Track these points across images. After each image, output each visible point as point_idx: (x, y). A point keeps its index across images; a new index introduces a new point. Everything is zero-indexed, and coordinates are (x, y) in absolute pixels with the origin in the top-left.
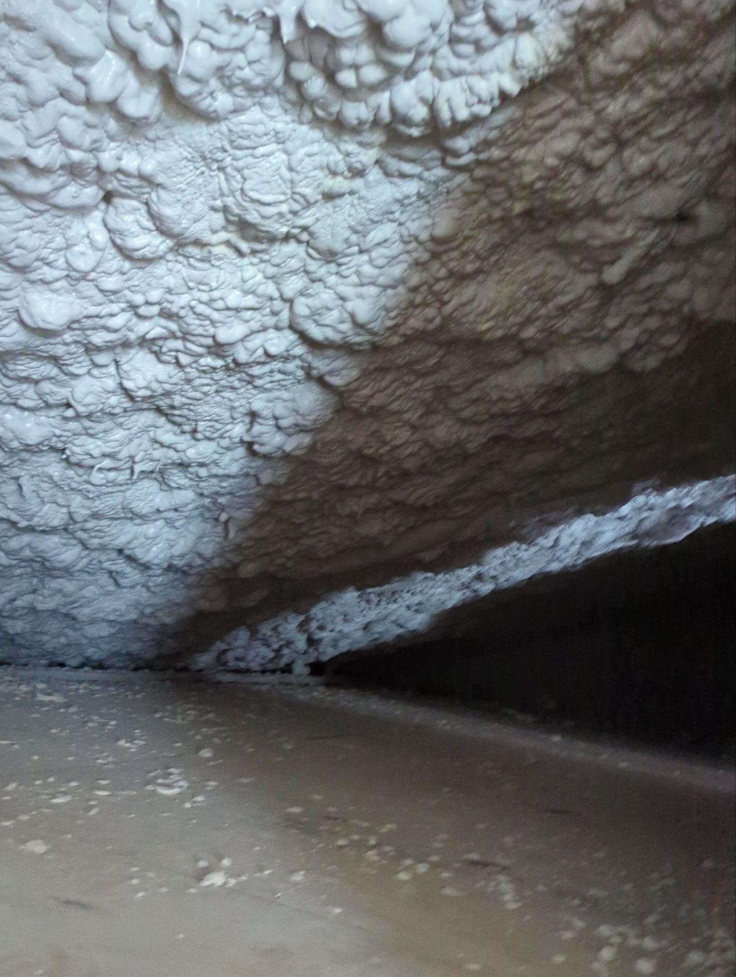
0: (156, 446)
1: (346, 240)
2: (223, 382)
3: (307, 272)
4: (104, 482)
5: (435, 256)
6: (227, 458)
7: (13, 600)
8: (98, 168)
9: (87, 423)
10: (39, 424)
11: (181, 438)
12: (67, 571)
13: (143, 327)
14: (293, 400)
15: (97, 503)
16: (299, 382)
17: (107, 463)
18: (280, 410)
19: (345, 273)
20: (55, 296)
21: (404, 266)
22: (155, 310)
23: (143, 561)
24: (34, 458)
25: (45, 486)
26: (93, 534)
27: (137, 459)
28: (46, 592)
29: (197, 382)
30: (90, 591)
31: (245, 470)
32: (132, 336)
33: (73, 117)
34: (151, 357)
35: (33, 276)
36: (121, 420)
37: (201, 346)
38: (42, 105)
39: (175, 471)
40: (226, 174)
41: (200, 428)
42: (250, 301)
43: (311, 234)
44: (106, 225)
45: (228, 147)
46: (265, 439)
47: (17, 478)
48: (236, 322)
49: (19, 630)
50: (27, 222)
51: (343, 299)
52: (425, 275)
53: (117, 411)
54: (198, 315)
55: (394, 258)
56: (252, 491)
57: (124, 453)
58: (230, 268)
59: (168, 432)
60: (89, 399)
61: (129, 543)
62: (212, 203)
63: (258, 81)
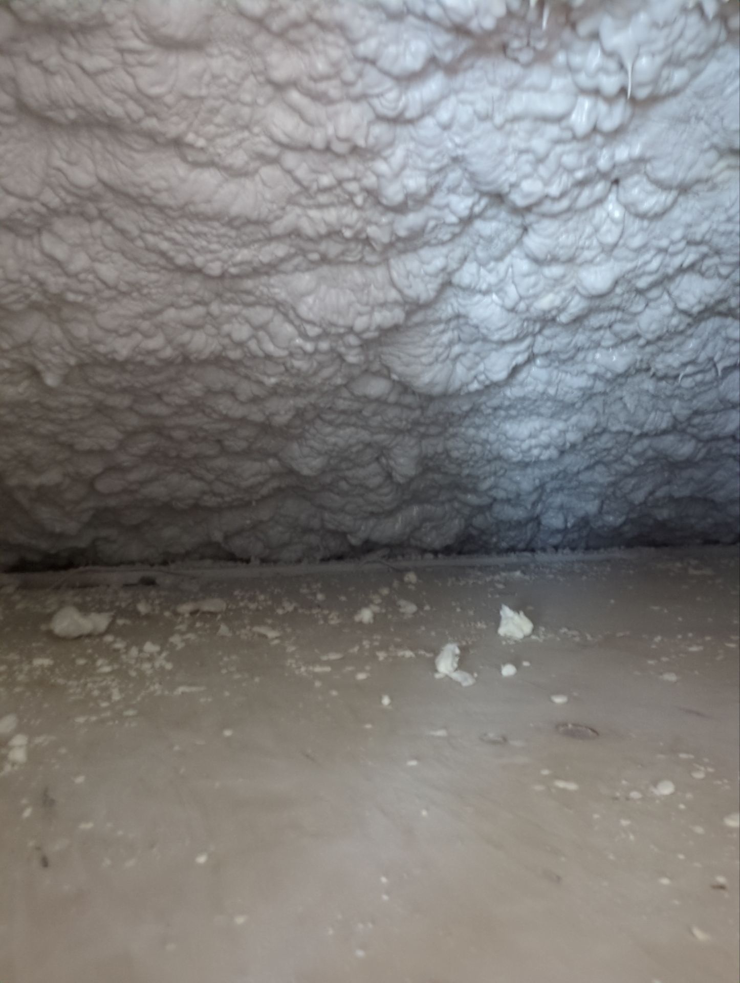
0: (731, 343)
4: (693, 384)
9: (661, 344)
10: (623, 355)
12: (689, 463)
15: (695, 402)
17: (689, 369)
20: (598, 267)
24: (629, 380)
25: (646, 398)
26: (701, 428)
27: (716, 359)
28: (679, 482)
32: (670, 271)
33: (570, 151)
34: (695, 276)
36: (690, 332)
38: (547, 156)
44: (620, 203)
45: (698, 103)
49: (666, 516)
50: (562, 228)
54: (724, 234)
57: (703, 357)
60: (654, 327)
62: (700, 147)
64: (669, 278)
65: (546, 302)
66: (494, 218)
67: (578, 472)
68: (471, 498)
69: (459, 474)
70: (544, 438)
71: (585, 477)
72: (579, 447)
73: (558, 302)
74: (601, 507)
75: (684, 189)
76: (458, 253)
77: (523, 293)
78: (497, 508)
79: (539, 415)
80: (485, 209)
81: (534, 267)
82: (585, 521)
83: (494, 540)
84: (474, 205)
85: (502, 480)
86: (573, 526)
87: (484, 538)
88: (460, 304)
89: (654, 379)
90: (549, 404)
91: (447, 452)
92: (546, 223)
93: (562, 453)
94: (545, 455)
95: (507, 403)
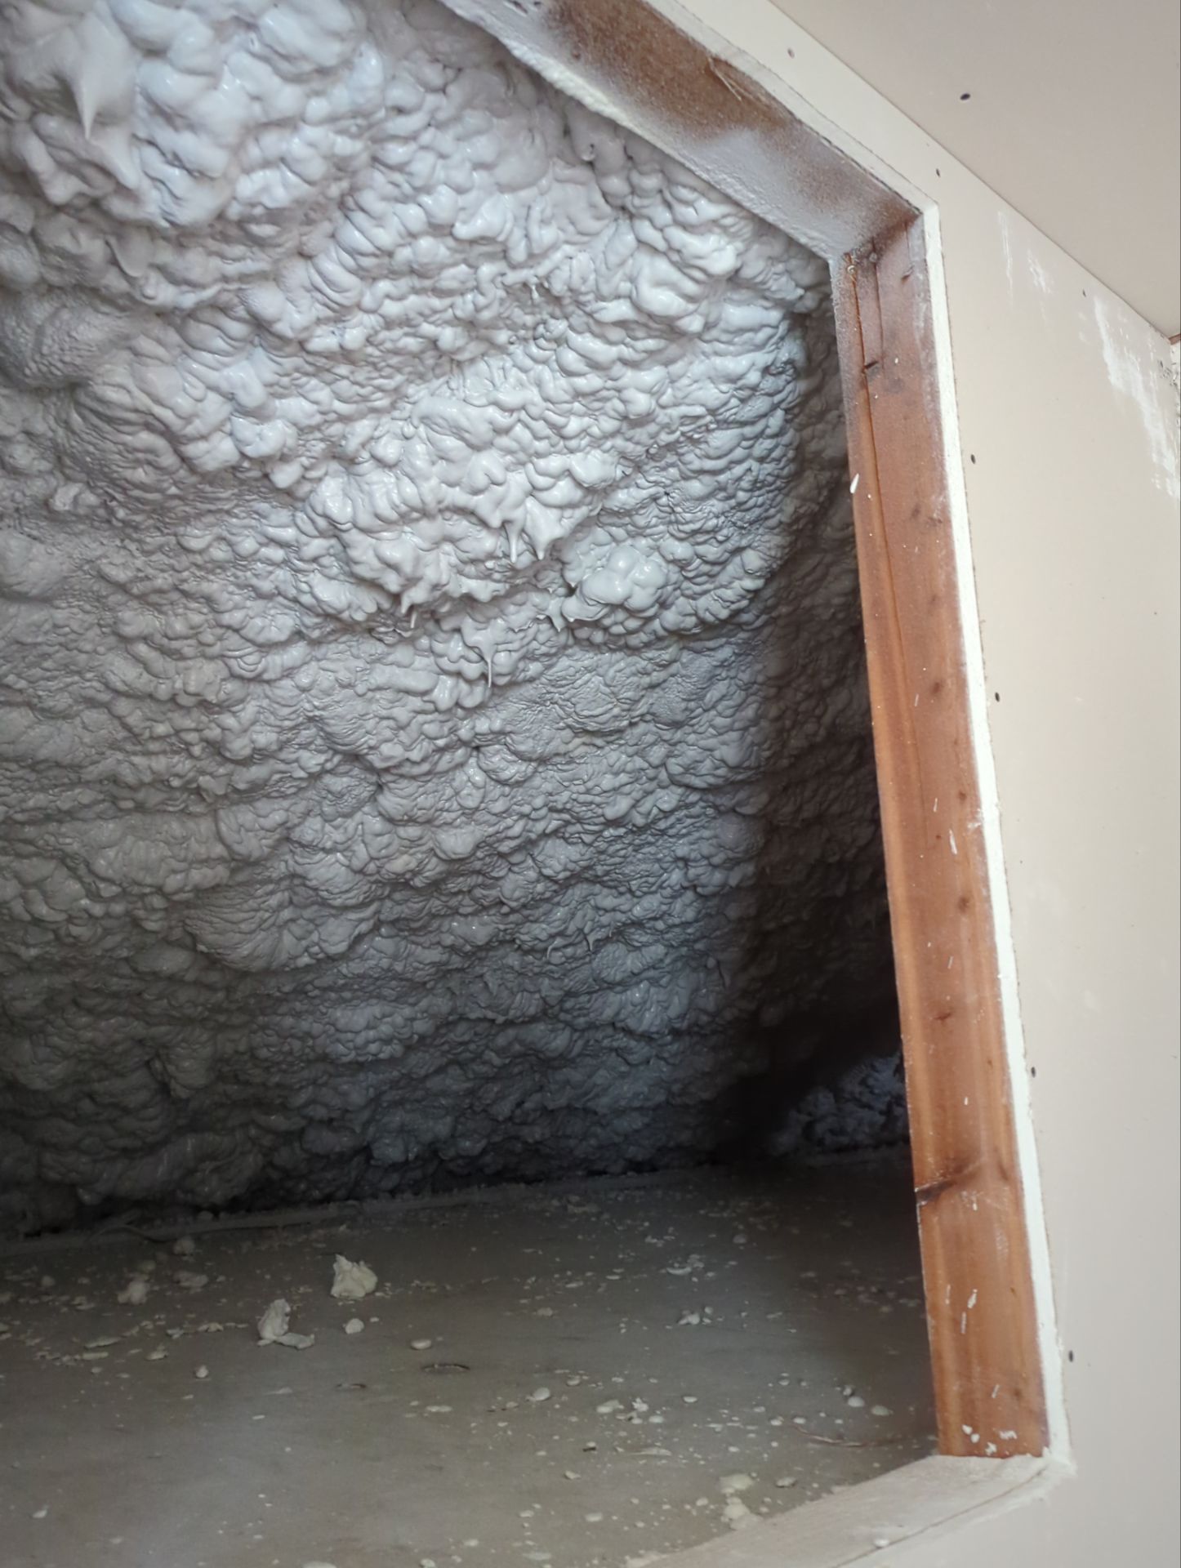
0: (601, 913)
1: (686, 709)
2: (637, 842)
3: (665, 741)
4: (563, 959)
5: (780, 688)
6: (678, 905)
7: (519, 1104)
8: (460, 740)
9: (526, 912)
10: (484, 924)
11: (622, 899)
12: (564, 1059)
13: (540, 827)
14: (716, 837)
15: (566, 981)
16: (714, 818)
17: (558, 942)
18: (706, 849)
19: (701, 730)
20: (458, 830)
21: (755, 706)
22: (544, 811)
23: (641, 1030)
24: (491, 953)
25: (510, 976)
26: (575, 1014)
27: (586, 930)
28: (553, 1087)
29: (612, 849)
30: (601, 1077)
31: (704, 911)
32: (533, 836)
33: (431, 722)
34: (559, 842)
35: (437, 823)
36: (556, 900)
37: (596, 824)
38: (408, 724)
39: (633, 930)
40: (560, 706)
41: (634, 888)
42: (623, 778)
43: (653, 714)
44: (480, 768)
45: (552, 690)
46: (704, 879)
47: (481, 976)
48: (619, 797)
49: (537, 1137)
50: (421, 790)
51: (711, 750)
52: (782, 705)
53: (548, 895)
54: (584, 804)
55: (739, 705)
56: (726, 930)
57: (572, 928)
58: (594, 760)
59: (607, 896)
60: (517, 894)
61: (618, 1014)
62: (556, 726)
63: (553, 650)
64: (532, 843)
65: (399, 864)
66: (346, 774)
67: (427, 1077)
68: (276, 1120)
69: (264, 1085)
70: (385, 1029)
71: (434, 1084)
72: (428, 1041)
73: (413, 865)
74: (454, 1128)
75: (543, 760)
76: (301, 807)
77: (374, 854)
78: (311, 1135)
79: (380, 997)
80: (338, 765)
81: (389, 826)
82: (433, 1151)
83: (303, 1186)
84: (327, 761)
85: (324, 1090)
86: (417, 1157)
87: (290, 1184)
88: (296, 862)
89: (519, 952)
90: (394, 983)
91: (252, 1051)
92: (404, 783)
93: (409, 1048)
94: (386, 1052)
95: (341, 982)
